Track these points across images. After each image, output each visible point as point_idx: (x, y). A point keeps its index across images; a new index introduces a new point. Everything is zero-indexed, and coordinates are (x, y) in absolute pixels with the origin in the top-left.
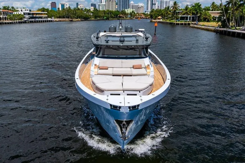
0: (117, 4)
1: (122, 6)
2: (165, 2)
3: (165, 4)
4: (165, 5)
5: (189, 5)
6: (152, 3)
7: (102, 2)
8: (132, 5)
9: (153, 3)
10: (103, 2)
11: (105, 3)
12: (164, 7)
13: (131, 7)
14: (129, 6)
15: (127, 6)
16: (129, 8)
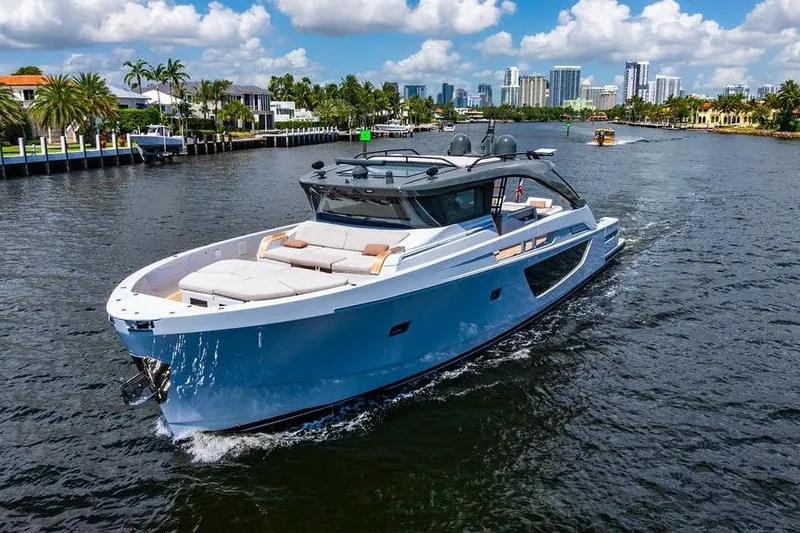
0: (548, 87)
1: (562, 91)
2: (668, 83)
3: (667, 86)
4: (667, 90)
5: (732, 90)
6: (638, 84)
7: (509, 83)
8: (585, 88)
9: (641, 84)
10: (512, 82)
11: (517, 85)
12: (667, 95)
13: (583, 94)
14: (577, 90)
15: (573, 90)
16: (577, 96)
